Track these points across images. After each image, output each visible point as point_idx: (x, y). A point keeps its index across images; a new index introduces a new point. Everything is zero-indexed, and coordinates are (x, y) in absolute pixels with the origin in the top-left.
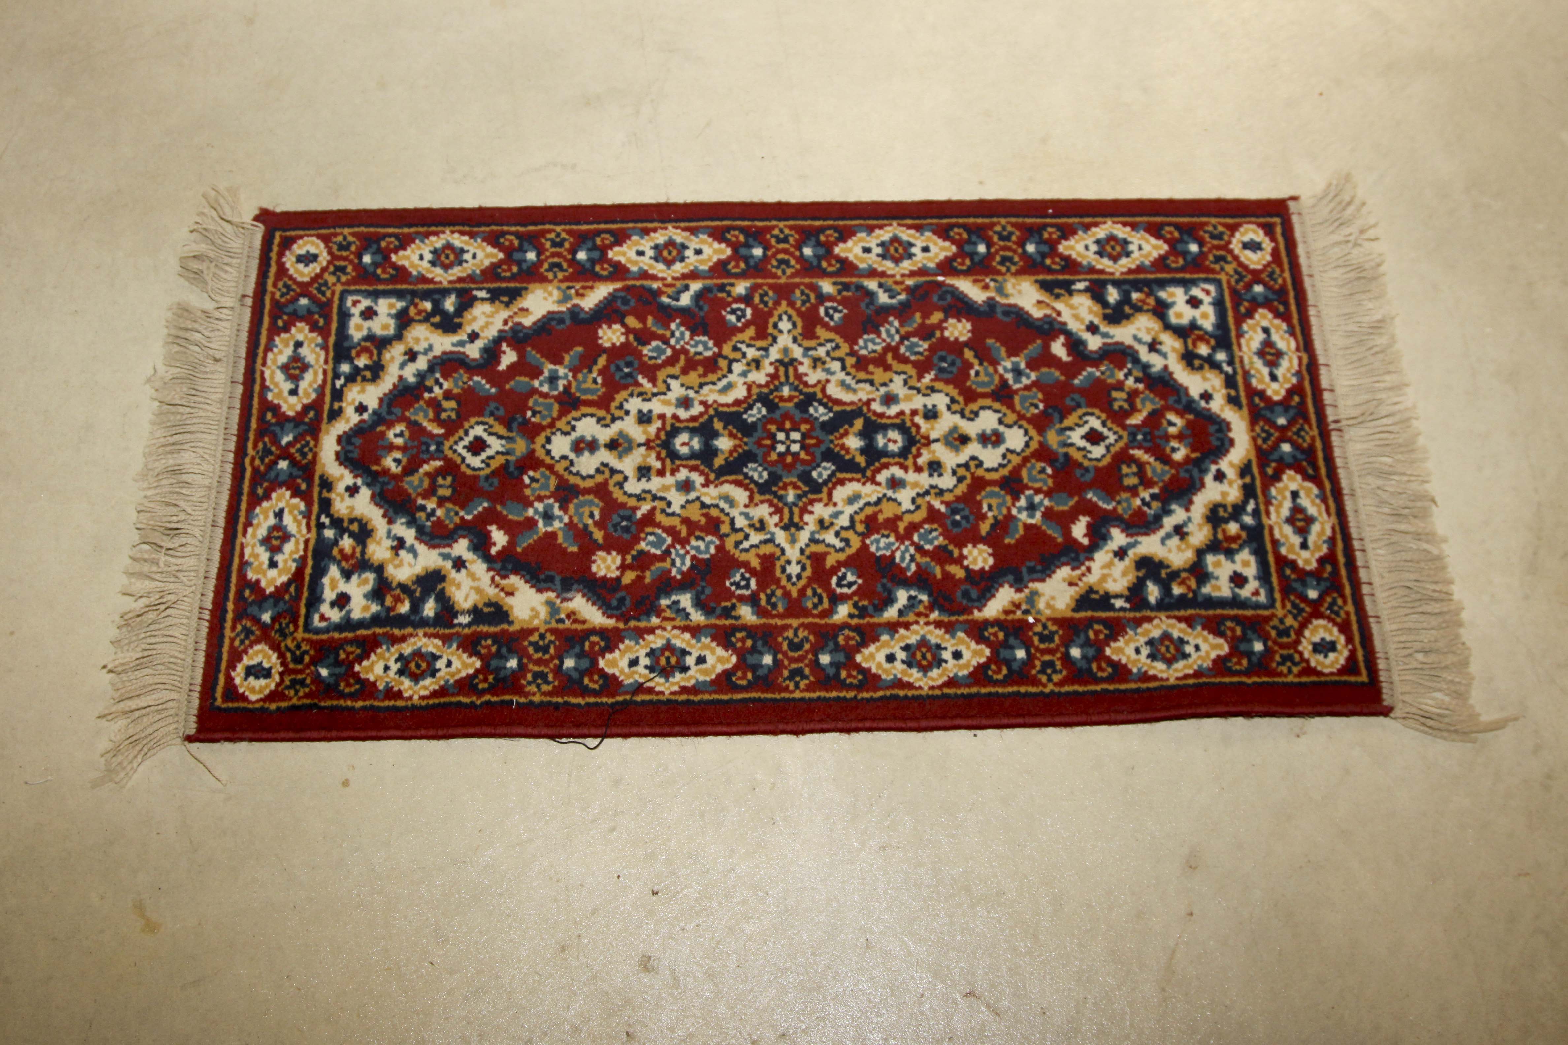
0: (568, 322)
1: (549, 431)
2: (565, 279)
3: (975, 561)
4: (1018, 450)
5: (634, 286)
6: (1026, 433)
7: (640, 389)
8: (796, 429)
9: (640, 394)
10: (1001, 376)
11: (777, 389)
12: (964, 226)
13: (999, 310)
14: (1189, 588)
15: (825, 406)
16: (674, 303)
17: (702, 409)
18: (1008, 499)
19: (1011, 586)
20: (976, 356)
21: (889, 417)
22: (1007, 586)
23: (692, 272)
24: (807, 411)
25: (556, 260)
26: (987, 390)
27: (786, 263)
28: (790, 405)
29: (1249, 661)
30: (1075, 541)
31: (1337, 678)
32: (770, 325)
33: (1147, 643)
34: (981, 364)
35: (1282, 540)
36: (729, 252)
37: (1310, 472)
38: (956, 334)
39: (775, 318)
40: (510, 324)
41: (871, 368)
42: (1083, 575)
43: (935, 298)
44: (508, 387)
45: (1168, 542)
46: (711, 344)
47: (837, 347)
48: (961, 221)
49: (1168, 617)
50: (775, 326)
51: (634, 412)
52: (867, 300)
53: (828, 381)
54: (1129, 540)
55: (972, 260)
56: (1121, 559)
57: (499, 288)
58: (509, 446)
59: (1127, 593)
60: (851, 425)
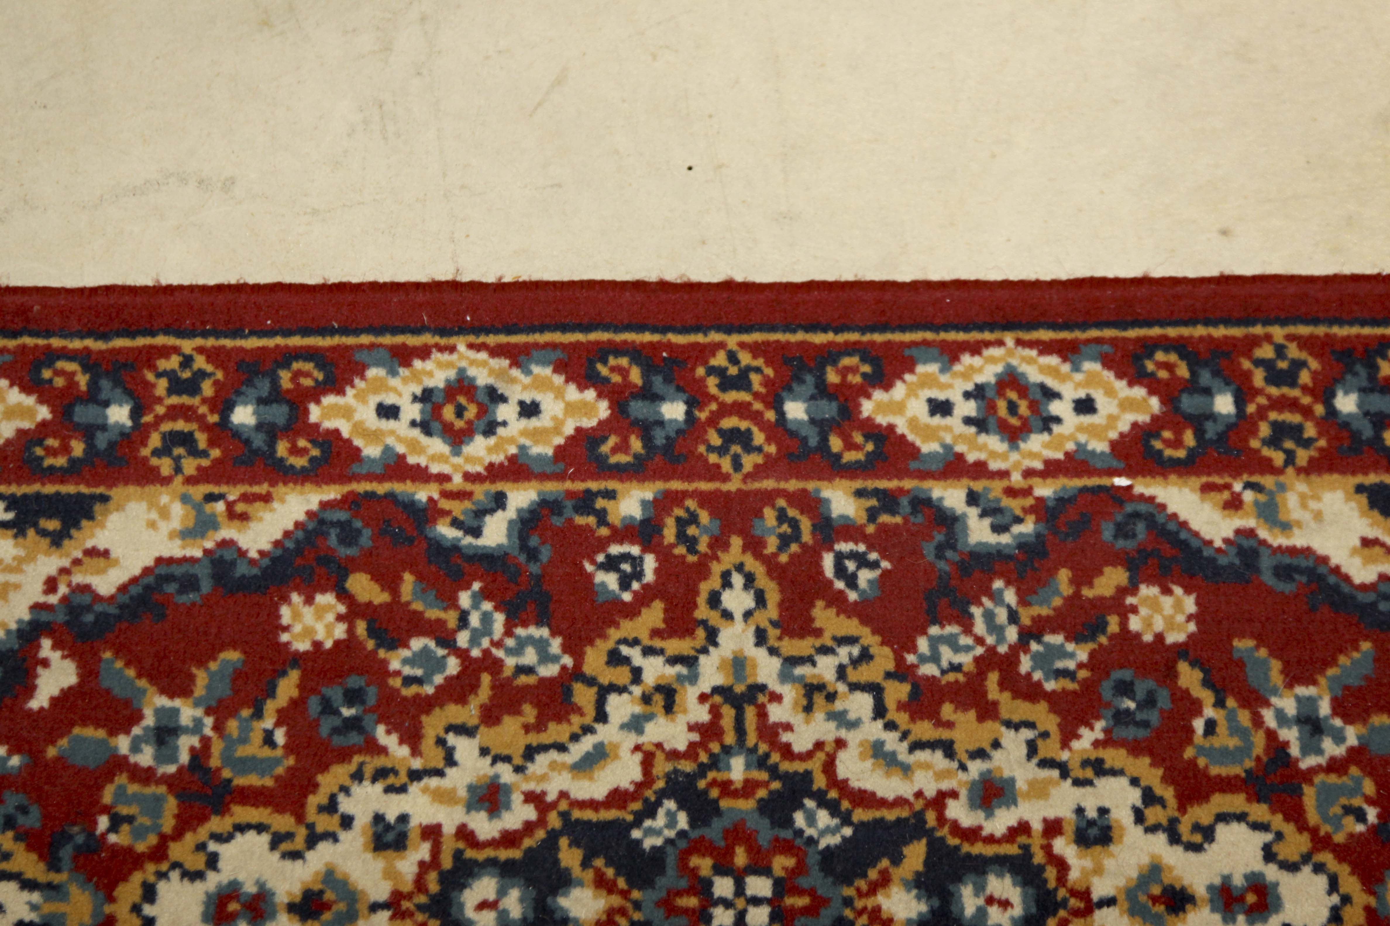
0: (206, 586)
1: (151, 868)
2: (202, 476)
5: (370, 495)
7: (380, 762)
8: (762, 869)
9: (380, 774)
10: (1271, 735)
11: (715, 763)
12: (1180, 346)
13: (1266, 562)
15: (833, 808)
16: (469, 540)
17: (530, 813)
20: (1207, 683)
21: (991, 839)
23: (512, 459)
24: (789, 822)
25: (180, 425)
26: (1236, 770)
27: (744, 438)
28: (746, 805)
32: (702, 600)
34: (1220, 703)
36: (603, 410)
38: (1159, 625)
39: (714, 582)
40: (63, 590)
41: (947, 711)
43: (1107, 532)
44: (51, 752)
46: (556, 645)
47: (865, 656)
48: (1172, 332)
50: (714, 600)
51: (362, 820)
52: (939, 537)
53: (840, 744)
55: (1199, 434)
57: (38, 496)
58: (49, 908)
60: (897, 860)
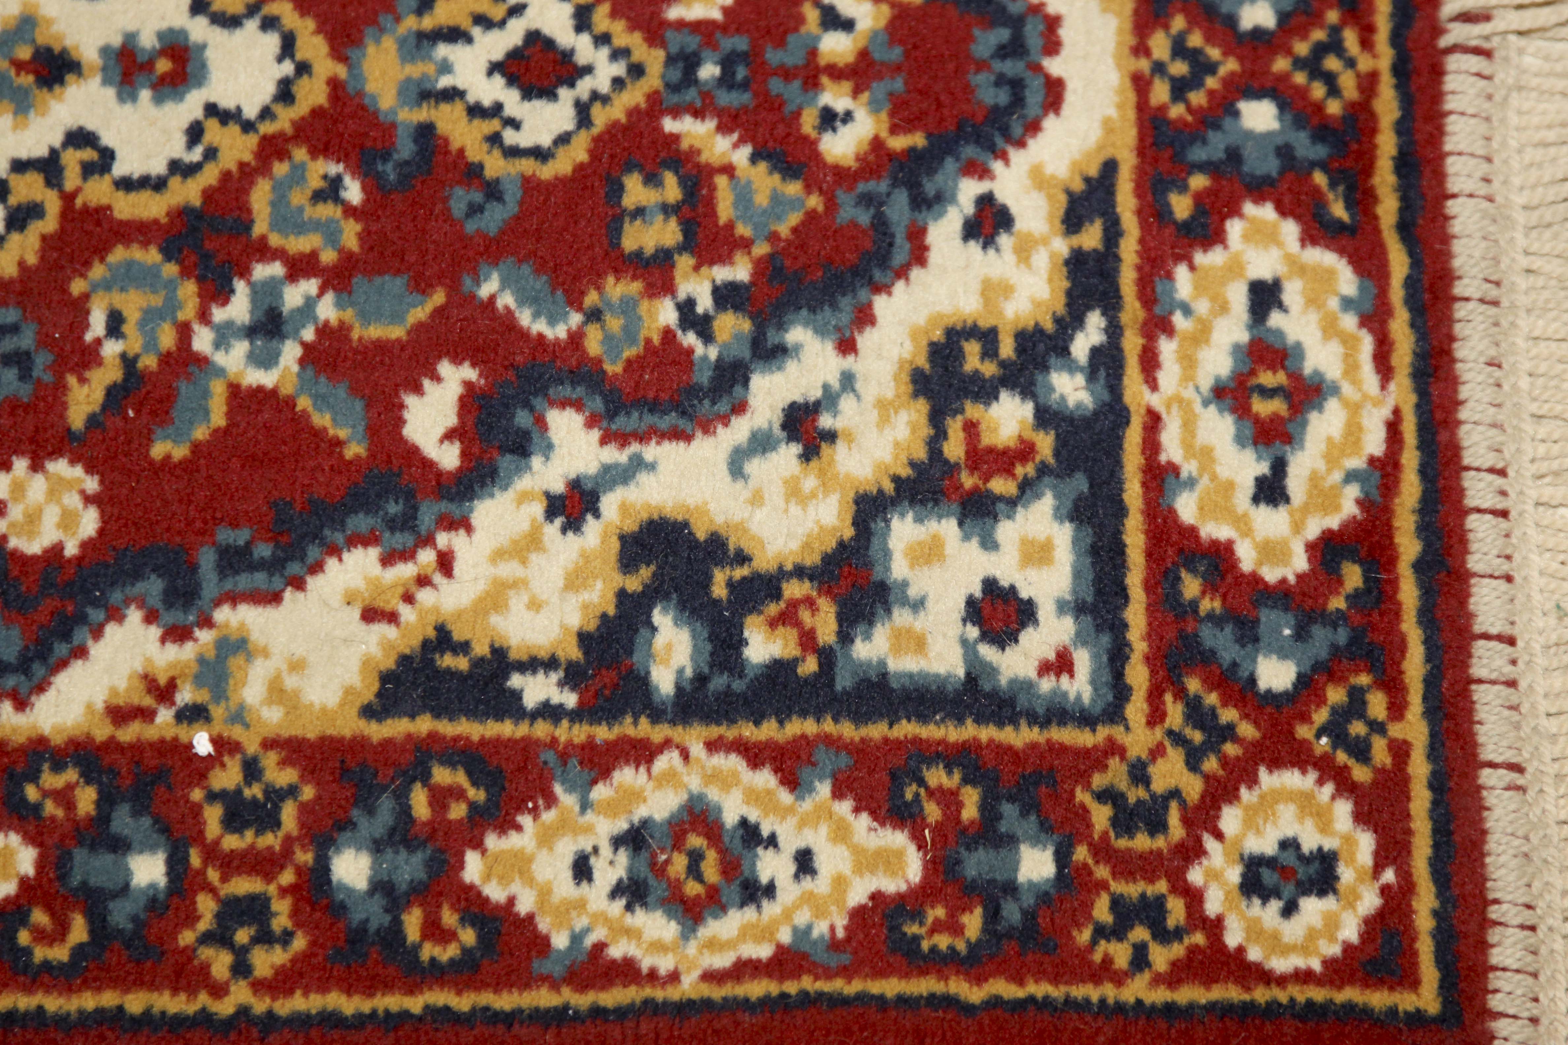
3: (33, 518)
4: (251, 112)
6: (288, 46)
14: (808, 640)
18: (189, 290)
19: (151, 618)
22: (134, 616)
29: (992, 915)
30: (413, 453)
31: (1318, 994)
33: (617, 842)
35: (1188, 468)
37: (1339, 210)
42: (423, 581)
45: (754, 466)
49: (712, 746)
54: (613, 455)
56: (573, 525)
59: (574, 652)
